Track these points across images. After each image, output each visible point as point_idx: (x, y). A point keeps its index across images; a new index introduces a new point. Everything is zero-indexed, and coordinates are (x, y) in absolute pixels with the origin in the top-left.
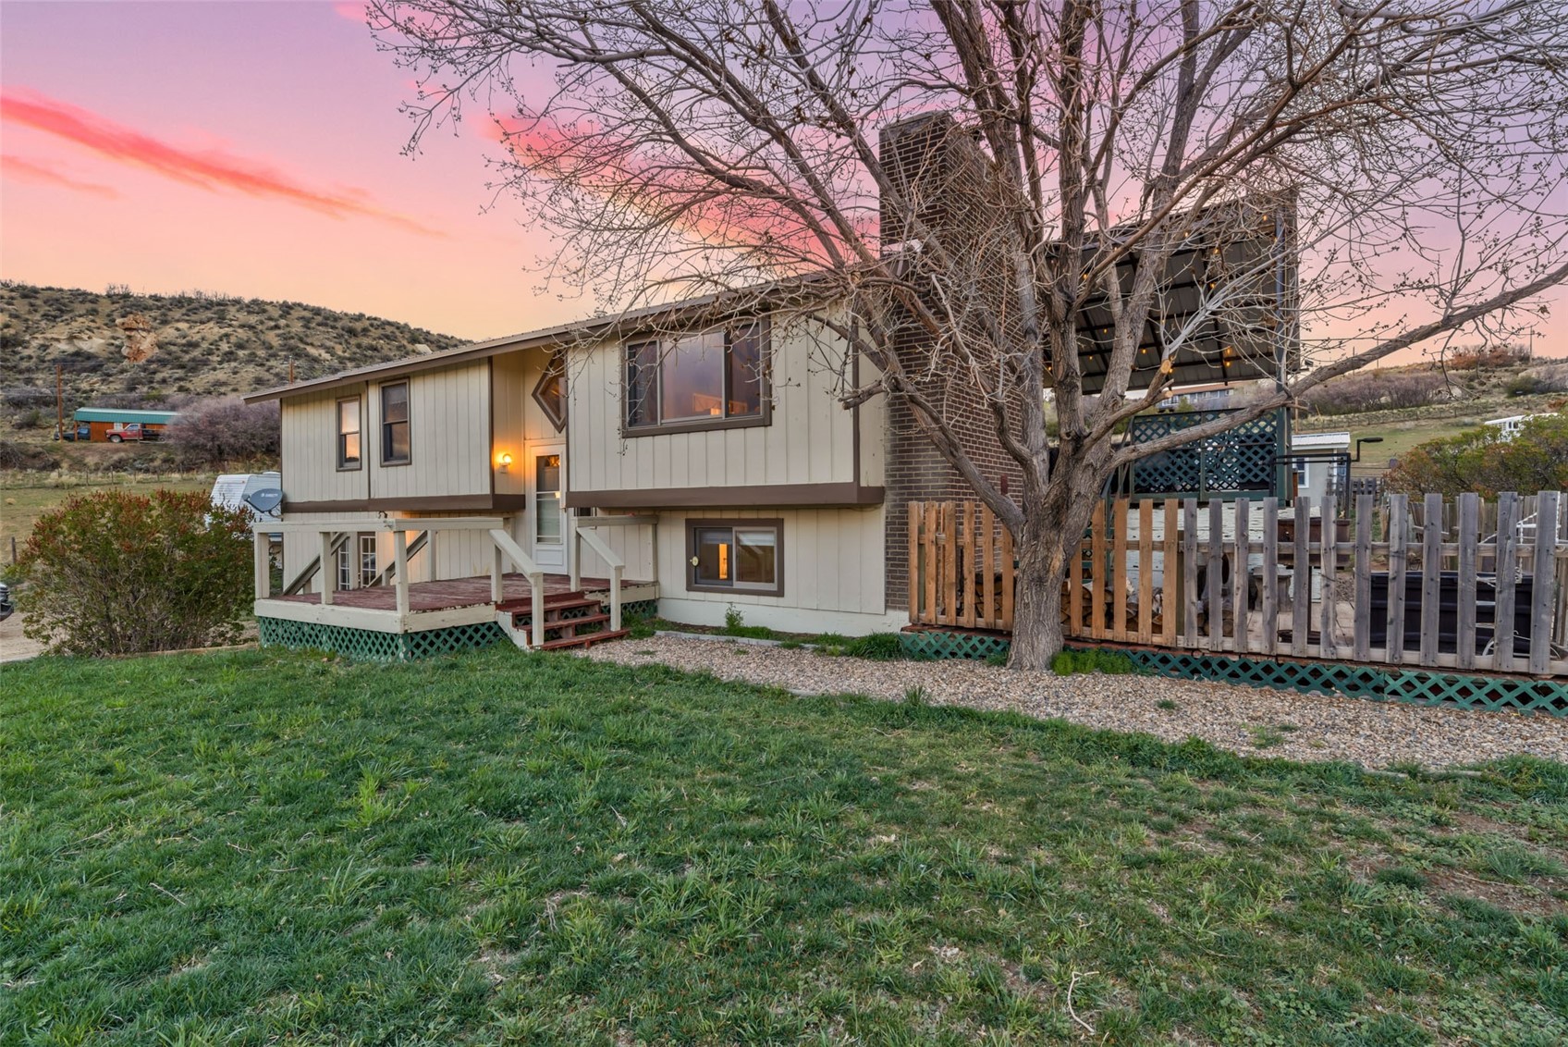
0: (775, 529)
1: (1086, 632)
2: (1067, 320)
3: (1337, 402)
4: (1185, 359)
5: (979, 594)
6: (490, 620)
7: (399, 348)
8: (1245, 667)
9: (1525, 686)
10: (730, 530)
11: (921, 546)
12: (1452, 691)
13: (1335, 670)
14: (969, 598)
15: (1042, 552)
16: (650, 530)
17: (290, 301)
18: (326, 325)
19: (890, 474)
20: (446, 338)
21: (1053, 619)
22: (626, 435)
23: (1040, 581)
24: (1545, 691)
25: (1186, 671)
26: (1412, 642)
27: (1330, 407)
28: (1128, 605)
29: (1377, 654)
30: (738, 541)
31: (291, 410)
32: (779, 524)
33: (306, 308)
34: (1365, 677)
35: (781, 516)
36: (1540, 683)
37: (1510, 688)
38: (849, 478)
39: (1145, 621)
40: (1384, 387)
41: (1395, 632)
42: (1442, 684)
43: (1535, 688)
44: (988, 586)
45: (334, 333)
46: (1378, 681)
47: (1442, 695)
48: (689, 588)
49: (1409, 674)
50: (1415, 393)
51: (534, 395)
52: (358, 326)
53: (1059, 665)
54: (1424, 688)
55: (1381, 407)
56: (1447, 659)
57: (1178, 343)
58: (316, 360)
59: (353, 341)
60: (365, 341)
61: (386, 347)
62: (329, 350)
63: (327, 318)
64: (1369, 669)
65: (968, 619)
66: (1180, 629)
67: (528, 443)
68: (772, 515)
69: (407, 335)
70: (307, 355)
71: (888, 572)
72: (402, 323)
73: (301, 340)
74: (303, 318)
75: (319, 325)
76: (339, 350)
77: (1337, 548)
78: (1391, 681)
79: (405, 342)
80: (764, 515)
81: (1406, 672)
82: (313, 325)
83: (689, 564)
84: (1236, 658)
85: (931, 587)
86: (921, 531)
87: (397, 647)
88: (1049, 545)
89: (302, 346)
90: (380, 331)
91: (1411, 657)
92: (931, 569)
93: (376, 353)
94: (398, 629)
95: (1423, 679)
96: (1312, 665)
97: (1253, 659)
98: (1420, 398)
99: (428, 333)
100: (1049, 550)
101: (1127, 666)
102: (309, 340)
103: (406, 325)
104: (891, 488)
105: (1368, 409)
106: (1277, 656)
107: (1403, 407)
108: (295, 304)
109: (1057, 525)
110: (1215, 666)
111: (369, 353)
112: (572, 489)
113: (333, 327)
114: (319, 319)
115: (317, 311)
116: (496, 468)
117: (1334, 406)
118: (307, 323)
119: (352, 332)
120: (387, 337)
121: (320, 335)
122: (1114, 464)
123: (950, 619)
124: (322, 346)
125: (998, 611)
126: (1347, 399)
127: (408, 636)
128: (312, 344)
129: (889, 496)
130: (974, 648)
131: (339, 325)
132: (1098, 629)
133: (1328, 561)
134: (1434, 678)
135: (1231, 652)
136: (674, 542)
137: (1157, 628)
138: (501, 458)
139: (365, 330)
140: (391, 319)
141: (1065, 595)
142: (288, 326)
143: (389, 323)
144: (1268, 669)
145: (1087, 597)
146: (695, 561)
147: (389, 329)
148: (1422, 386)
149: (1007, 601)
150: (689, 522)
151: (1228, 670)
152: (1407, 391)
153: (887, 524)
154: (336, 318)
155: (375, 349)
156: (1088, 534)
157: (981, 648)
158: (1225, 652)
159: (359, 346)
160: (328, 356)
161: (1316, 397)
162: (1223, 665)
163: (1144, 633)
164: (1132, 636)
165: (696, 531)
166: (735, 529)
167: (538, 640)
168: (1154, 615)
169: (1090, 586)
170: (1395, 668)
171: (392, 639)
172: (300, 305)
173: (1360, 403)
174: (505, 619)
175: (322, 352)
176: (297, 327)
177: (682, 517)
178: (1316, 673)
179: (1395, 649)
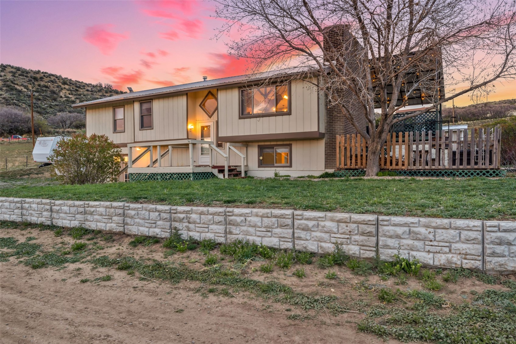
0: (289, 147)
1: (385, 167)
2: (385, 88)
3: (470, 116)
4: (411, 97)
5: (356, 160)
6: (210, 171)
7: (58, 87)
8: (424, 172)
9: (484, 171)
10: (273, 148)
11: (339, 147)
12: (469, 174)
13: (444, 171)
14: (353, 161)
15: (375, 145)
16: (245, 149)
17: (5, 64)
18: (23, 75)
19: (326, 129)
20: (79, 82)
21: (377, 164)
22: (240, 118)
23: (374, 153)
24: (488, 172)
25: (410, 175)
26: (461, 164)
27: (467, 118)
28: (396, 159)
29: (454, 167)
30: (276, 151)
31: (91, 111)
32: (290, 145)
33: (12, 67)
34: (451, 173)
35: (291, 143)
36: (487, 170)
37: (481, 172)
38: (316, 130)
39: (400, 163)
40: (489, 110)
41: (458, 162)
42: (467, 173)
43: (486, 172)
44: (359, 157)
45: (27, 79)
46: (454, 173)
47: (467, 175)
48: (259, 167)
49: (461, 171)
50: (501, 112)
51: (200, 106)
52: (38, 76)
53: (379, 174)
54: (463, 174)
55: (487, 118)
56: (469, 167)
57: (409, 93)
58: (20, 91)
59: (36, 83)
60: (42, 83)
61: (52, 86)
62: (26, 87)
63: (23, 72)
64: (452, 171)
65: (353, 166)
66: (409, 165)
67: (197, 122)
68: (288, 143)
69: (61, 81)
70: (16, 89)
71: (326, 158)
72: (58, 75)
73: (12, 82)
74: (12, 72)
75: (19, 75)
76: (30, 87)
77: (445, 142)
78: (457, 173)
79: (60, 84)
80: (285, 143)
81: (460, 170)
82: (17, 75)
83: (259, 159)
84: (422, 171)
85: (343, 158)
86: (340, 143)
87: (190, 177)
88: (377, 143)
89: (13, 85)
90: (48, 79)
91: (461, 167)
92: (343, 153)
93: (47, 89)
94: (191, 171)
95: (463, 172)
96: (440, 171)
97: (426, 170)
98: (502, 115)
99: (71, 80)
100: (377, 144)
101: (396, 174)
102: (16, 82)
103: (60, 76)
104: (327, 133)
105: (482, 119)
106: (432, 169)
107: (496, 118)
108: (7, 65)
109: (380, 137)
110: (417, 173)
111: (44, 89)
112: (220, 136)
113: (26, 77)
114: (19, 72)
115: (18, 69)
116: (189, 130)
117: (469, 117)
118: (14, 74)
119: (36, 79)
120: (52, 81)
121: (20, 80)
122: (393, 123)
123: (348, 166)
124: (22, 85)
125: (362, 164)
126: (474, 115)
127: (194, 173)
128: (17, 84)
129: (326, 136)
130: (355, 174)
131: (29, 75)
132: (388, 166)
133: (443, 145)
134: (466, 171)
135: (421, 169)
136: (254, 152)
137: (403, 165)
138: (190, 126)
139: (41, 78)
140: (53, 73)
141: (380, 158)
142: (5, 75)
143: (53, 75)
144: (430, 172)
145: (386, 159)
146: (261, 158)
147: (53, 78)
148: (503, 110)
149: (364, 161)
150: (259, 146)
151: (420, 174)
152: (497, 111)
153: (325, 144)
154: (27, 72)
155: (46, 87)
156: (386, 142)
157: (357, 173)
158: (419, 169)
159: (39, 85)
160: (25, 90)
161: (461, 113)
162: (419, 172)
163: (400, 166)
164: (397, 167)
165: (261, 148)
166: (275, 148)
167: (226, 176)
168: (402, 161)
169: (386, 156)
170: (458, 170)
171: (188, 175)
172: (9, 66)
173: (478, 116)
174: (215, 171)
175: (23, 88)
176: (9, 76)
177: (257, 144)
178: (440, 172)
179: (458, 165)
